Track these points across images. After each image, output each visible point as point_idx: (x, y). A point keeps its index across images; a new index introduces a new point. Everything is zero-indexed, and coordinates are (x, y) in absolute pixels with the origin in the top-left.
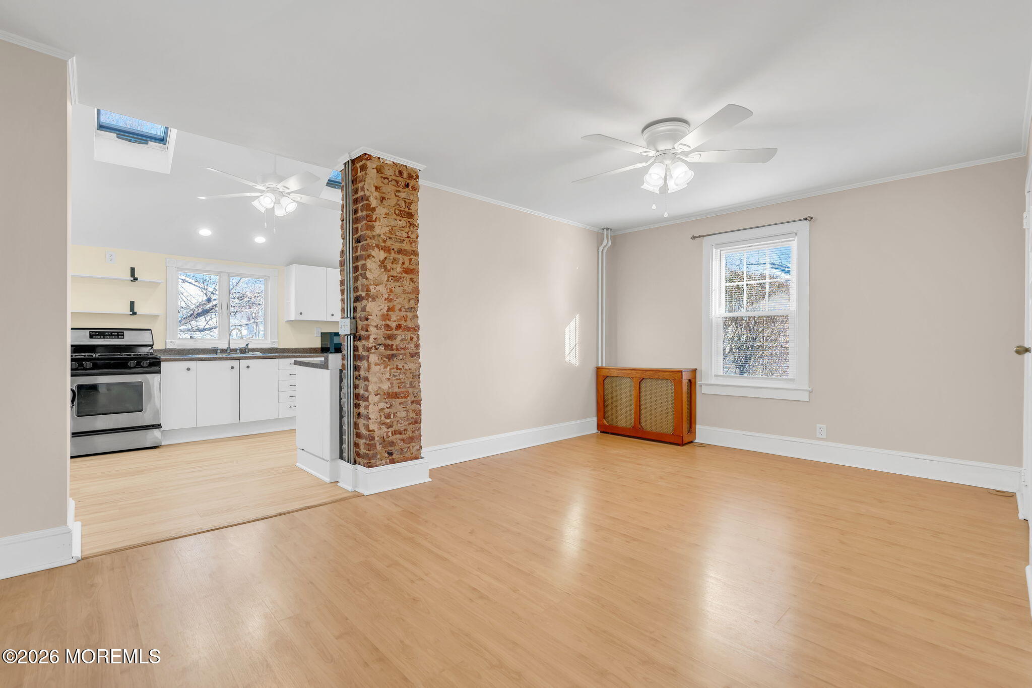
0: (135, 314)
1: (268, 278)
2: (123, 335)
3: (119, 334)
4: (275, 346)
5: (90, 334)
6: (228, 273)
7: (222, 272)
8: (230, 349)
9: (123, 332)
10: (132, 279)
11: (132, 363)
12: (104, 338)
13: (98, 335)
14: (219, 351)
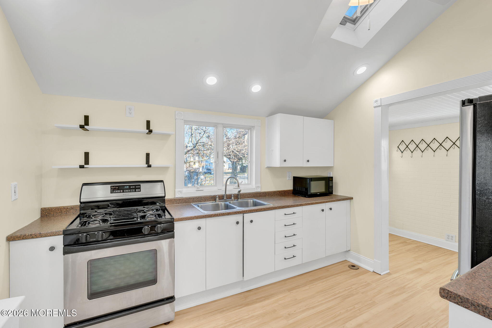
0: (149, 166)
1: (252, 128)
2: (140, 188)
3: (137, 187)
4: (259, 190)
5: (111, 189)
6: (223, 124)
7: (218, 124)
8: (227, 196)
9: (140, 185)
10: (148, 131)
11: (146, 229)
12: (123, 192)
13: (118, 189)
14: (217, 199)
